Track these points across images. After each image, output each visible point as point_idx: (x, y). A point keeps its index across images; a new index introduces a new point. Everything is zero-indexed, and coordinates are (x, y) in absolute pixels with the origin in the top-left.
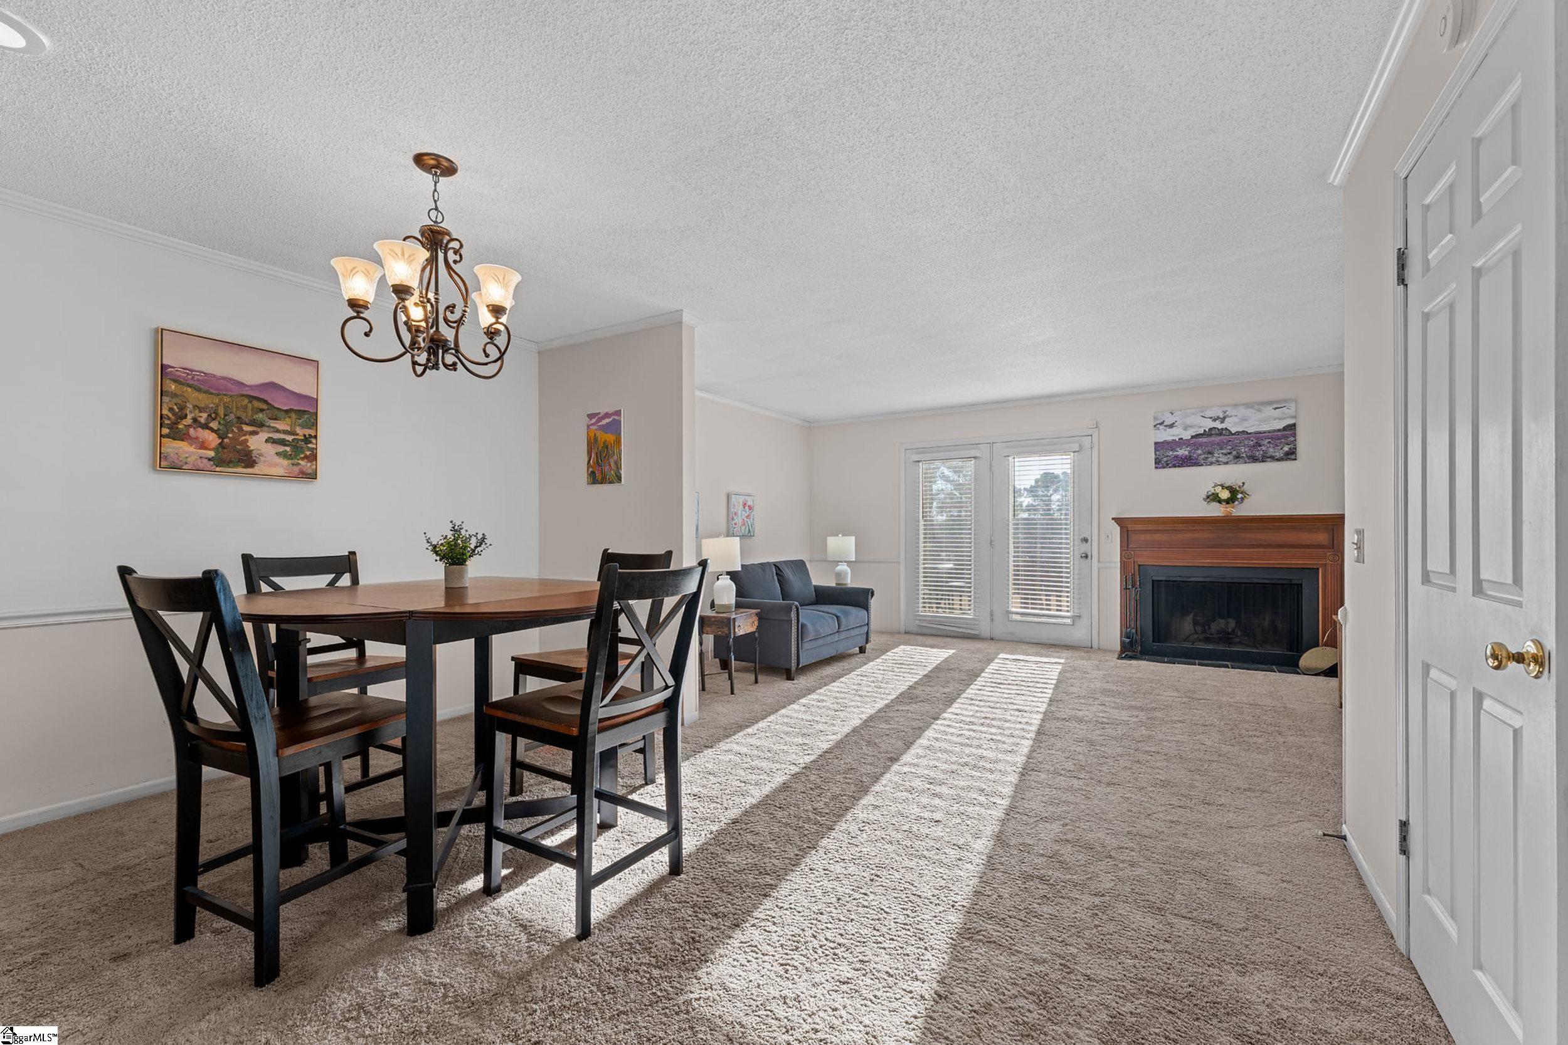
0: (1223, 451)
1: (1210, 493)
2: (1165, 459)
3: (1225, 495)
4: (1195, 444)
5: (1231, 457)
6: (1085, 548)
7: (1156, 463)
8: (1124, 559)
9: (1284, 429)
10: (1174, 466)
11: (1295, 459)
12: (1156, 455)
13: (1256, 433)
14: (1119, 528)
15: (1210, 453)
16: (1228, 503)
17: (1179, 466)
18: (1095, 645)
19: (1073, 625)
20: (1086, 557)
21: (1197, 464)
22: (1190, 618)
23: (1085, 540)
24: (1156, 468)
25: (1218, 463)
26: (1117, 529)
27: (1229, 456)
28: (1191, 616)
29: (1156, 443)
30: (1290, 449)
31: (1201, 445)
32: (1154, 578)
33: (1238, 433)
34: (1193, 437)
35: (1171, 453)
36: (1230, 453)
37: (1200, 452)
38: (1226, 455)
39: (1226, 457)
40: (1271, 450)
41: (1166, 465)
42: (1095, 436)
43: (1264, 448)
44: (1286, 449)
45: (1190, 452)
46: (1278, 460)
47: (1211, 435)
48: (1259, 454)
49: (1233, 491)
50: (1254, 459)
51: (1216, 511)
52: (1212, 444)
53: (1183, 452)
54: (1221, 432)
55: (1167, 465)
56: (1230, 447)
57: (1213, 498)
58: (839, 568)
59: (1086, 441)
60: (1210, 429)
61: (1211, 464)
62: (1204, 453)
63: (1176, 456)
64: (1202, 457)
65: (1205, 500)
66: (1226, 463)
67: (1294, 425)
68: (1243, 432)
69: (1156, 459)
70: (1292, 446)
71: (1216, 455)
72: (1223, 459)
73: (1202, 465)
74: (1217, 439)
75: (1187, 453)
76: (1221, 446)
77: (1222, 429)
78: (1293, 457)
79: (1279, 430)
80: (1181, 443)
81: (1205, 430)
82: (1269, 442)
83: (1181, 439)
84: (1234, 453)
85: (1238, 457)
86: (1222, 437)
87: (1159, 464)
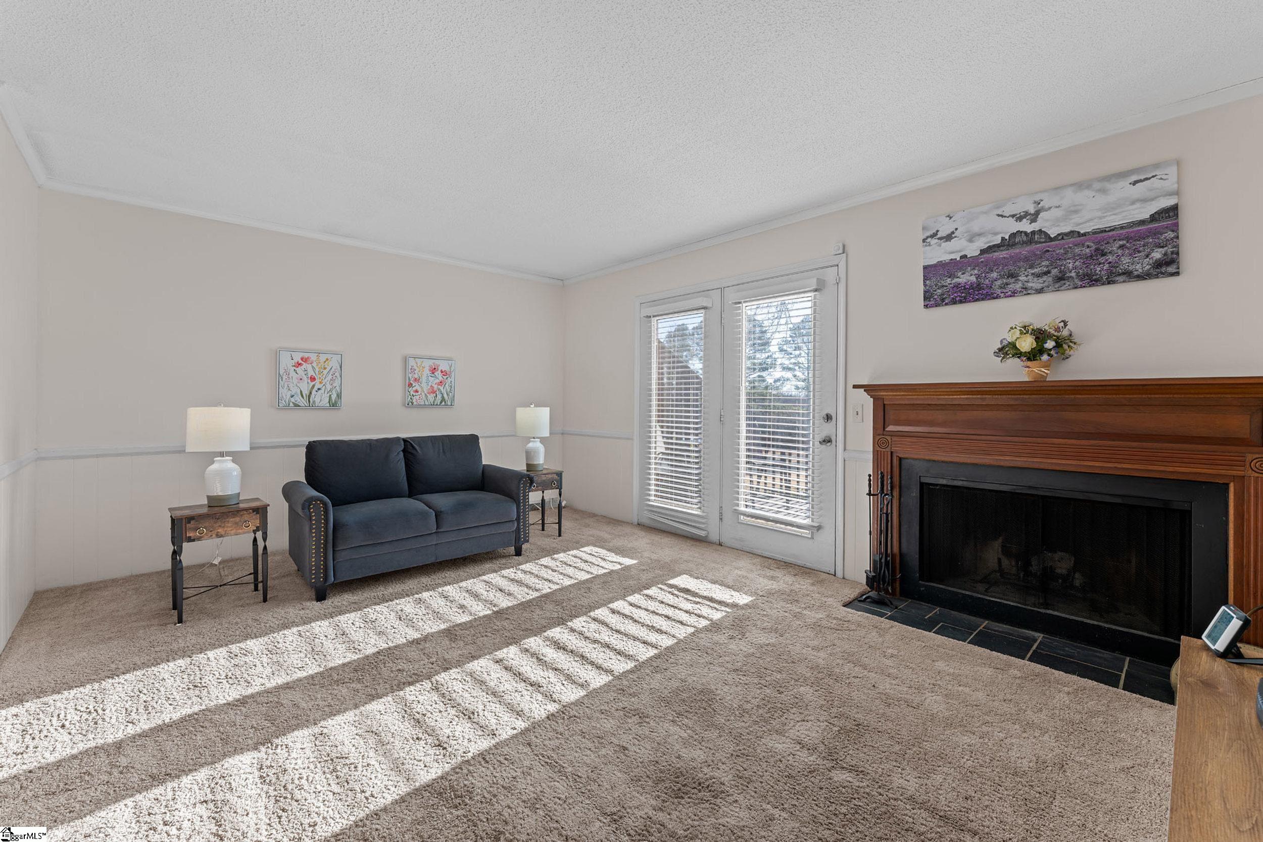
0: (1036, 270)
1: (1005, 343)
2: (939, 292)
3: (1027, 344)
4: (986, 263)
5: (1048, 279)
6: (827, 429)
7: (925, 298)
8: (879, 449)
9: (1153, 218)
10: (954, 302)
11: (1177, 274)
12: (925, 285)
13: (1095, 232)
14: (872, 399)
15: (1012, 275)
16: (1029, 359)
17: (961, 302)
18: (839, 574)
19: (812, 538)
20: (830, 441)
21: (991, 296)
22: (997, 544)
23: (828, 418)
24: (926, 306)
25: (1026, 291)
26: (867, 402)
27: (1045, 278)
29: (925, 268)
30: (1165, 254)
31: (996, 263)
32: (924, 480)
33: (1062, 236)
34: (983, 252)
35: (949, 280)
36: (1049, 272)
37: (994, 275)
38: (1039, 276)
39: (1041, 280)
40: (1126, 260)
41: (941, 302)
42: (842, 265)
43: (1111, 258)
44: (1157, 255)
45: (978, 277)
46: (1141, 277)
47: (1014, 244)
48: (1100, 270)
49: (1040, 336)
50: (1091, 280)
52: (1016, 259)
53: (966, 278)
54: (1030, 238)
55: (943, 300)
56: (1047, 263)
57: (1008, 350)
58: (531, 445)
59: (830, 275)
60: (1013, 235)
61: (1014, 294)
62: (1002, 277)
63: (957, 286)
64: (999, 283)
65: (996, 354)
66: (1040, 291)
67: (1175, 209)
68: (1072, 233)
69: (925, 292)
70: (1169, 249)
71: (1023, 278)
72: (1036, 284)
73: (998, 297)
74: (1025, 251)
75: (973, 279)
76: (1031, 261)
77: (1033, 233)
78: (1171, 269)
79: (1142, 222)
80: (964, 262)
81: (1003, 239)
82: (1121, 247)
83: (964, 257)
84: (1055, 272)
85: (1061, 278)
86: (1033, 247)
87: (931, 300)
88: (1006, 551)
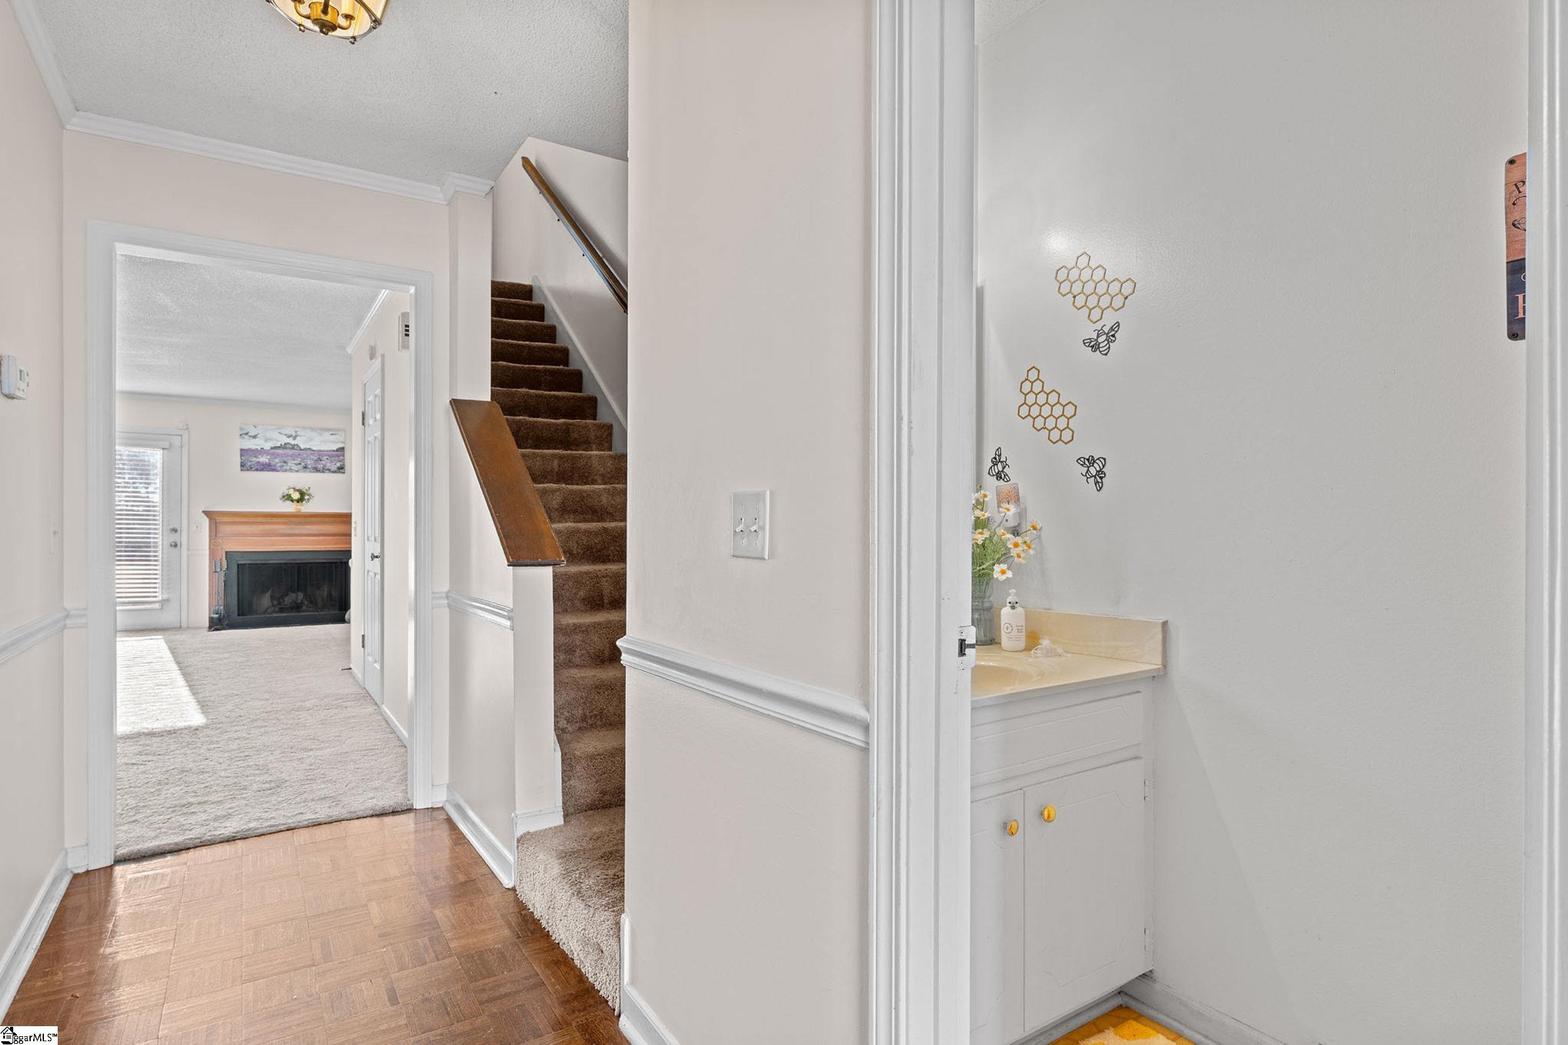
0: (294, 462)
1: (285, 494)
2: (249, 464)
3: (296, 496)
4: (273, 454)
5: (300, 467)
6: (174, 537)
7: (241, 466)
8: (213, 547)
9: (337, 450)
10: (257, 470)
11: (344, 473)
12: (242, 459)
13: (318, 451)
14: (208, 519)
15: (284, 462)
16: (298, 502)
17: (260, 470)
18: (184, 625)
19: (162, 609)
20: (176, 546)
21: (274, 470)
22: (268, 595)
23: (175, 530)
24: (242, 470)
25: (291, 470)
26: (206, 521)
27: (299, 466)
28: (269, 592)
29: (241, 450)
30: (341, 465)
31: (278, 455)
32: (239, 562)
33: (306, 449)
34: (272, 448)
35: (254, 459)
36: (300, 464)
37: (277, 460)
38: (297, 465)
39: (297, 466)
40: (328, 465)
42: (185, 437)
43: (324, 463)
44: (338, 464)
45: (269, 460)
46: (333, 472)
47: (286, 448)
48: (320, 466)
49: (302, 494)
50: (317, 470)
51: (289, 508)
52: (287, 455)
53: (264, 459)
54: (293, 447)
55: (251, 468)
56: (300, 460)
57: (288, 497)
59: (176, 441)
60: (285, 444)
61: (286, 471)
62: (281, 462)
63: (258, 462)
64: (279, 464)
65: (281, 499)
66: (297, 471)
67: (343, 448)
68: (309, 449)
69: (241, 463)
70: (342, 463)
71: (289, 464)
72: (295, 468)
73: (278, 471)
74: (291, 452)
75: (267, 461)
76: (293, 457)
77: (294, 445)
78: (342, 471)
79: (334, 451)
80: (262, 451)
81: (281, 444)
82: (327, 459)
83: (262, 449)
84: (303, 464)
85: (305, 467)
86: (294, 451)
87: (243, 466)
88: (272, 598)
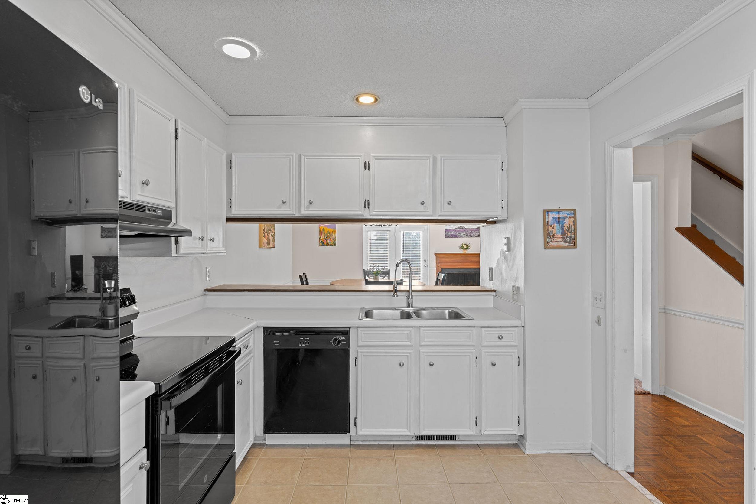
0: (463, 233)
1: (461, 246)
2: (448, 235)
3: (465, 247)
4: (456, 231)
6: (425, 263)
7: (446, 236)
10: (451, 237)
12: (446, 233)
13: (471, 229)
14: (435, 257)
15: (460, 234)
16: (466, 249)
20: (426, 266)
21: (456, 237)
23: (425, 261)
24: (446, 237)
29: (446, 230)
31: (458, 231)
33: (467, 228)
34: (455, 229)
36: (465, 234)
37: (457, 233)
38: (464, 235)
40: (475, 234)
41: (448, 237)
43: (473, 233)
44: (478, 234)
45: (455, 233)
46: (476, 237)
47: (460, 228)
48: (472, 235)
50: (471, 236)
51: (462, 252)
52: (460, 231)
53: (453, 233)
57: (462, 248)
59: (426, 228)
60: (460, 227)
61: (460, 237)
63: (451, 234)
64: (458, 235)
65: (459, 248)
66: (464, 237)
67: (479, 227)
73: (458, 237)
74: (462, 230)
76: (463, 232)
77: (463, 227)
79: (477, 228)
83: (452, 229)
84: (466, 234)
85: (467, 235)
86: (463, 229)
87: (447, 236)
